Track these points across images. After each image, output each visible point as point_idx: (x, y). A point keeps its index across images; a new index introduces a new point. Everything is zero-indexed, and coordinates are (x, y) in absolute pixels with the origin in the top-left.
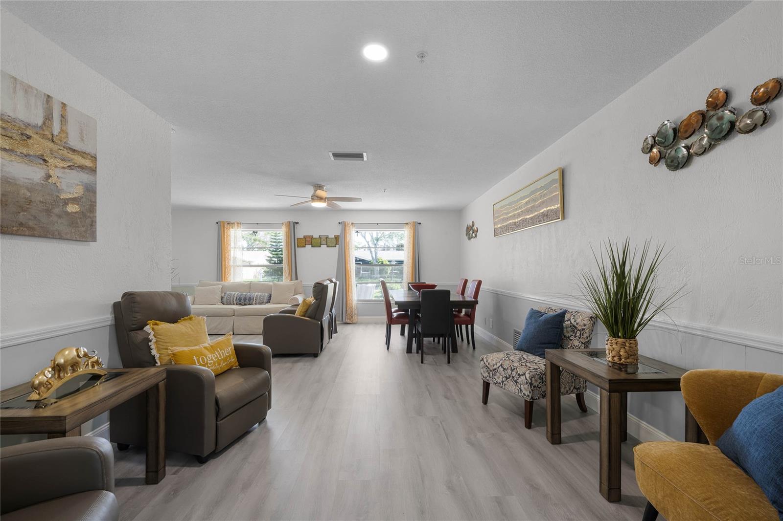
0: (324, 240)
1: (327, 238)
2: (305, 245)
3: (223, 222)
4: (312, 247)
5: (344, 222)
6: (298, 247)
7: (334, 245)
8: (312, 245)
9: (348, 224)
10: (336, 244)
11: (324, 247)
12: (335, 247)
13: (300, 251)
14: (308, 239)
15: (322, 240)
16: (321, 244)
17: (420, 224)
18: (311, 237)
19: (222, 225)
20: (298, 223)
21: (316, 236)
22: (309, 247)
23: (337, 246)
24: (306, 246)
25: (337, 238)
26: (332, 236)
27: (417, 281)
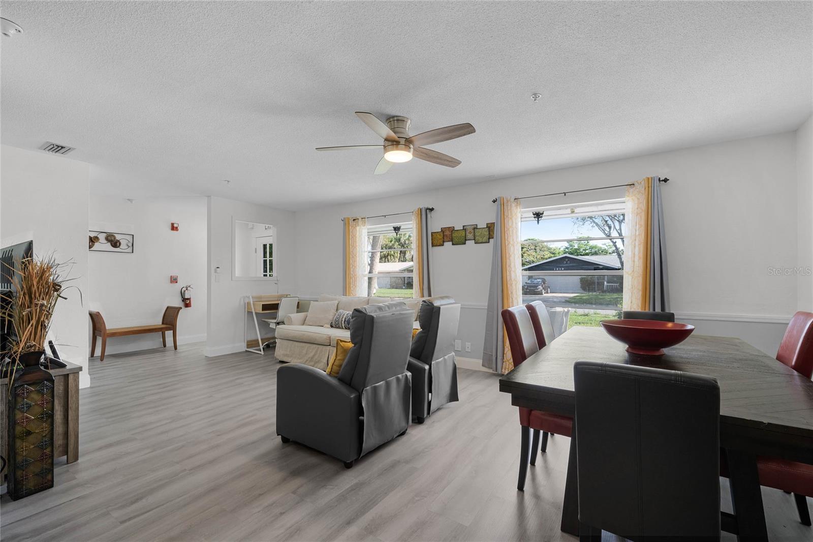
0: (470, 233)
1: (475, 228)
2: (444, 242)
3: (348, 219)
4: (453, 244)
5: (500, 198)
6: (432, 246)
7: (485, 239)
8: (452, 241)
9: (508, 201)
10: (489, 239)
11: (471, 243)
12: (489, 242)
13: (436, 252)
14: (447, 233)
15: (467, 232)
16: (466, 240)
17: (666, 180)
18: (452, 230)
19: (347, 222)
20: (432, 210)
21: (458, 227)
22: (448, 245)
23: (491, 240)
24: (446, 244)
25: (490, 227)
26: (482, 225)
27: (658, 309)
